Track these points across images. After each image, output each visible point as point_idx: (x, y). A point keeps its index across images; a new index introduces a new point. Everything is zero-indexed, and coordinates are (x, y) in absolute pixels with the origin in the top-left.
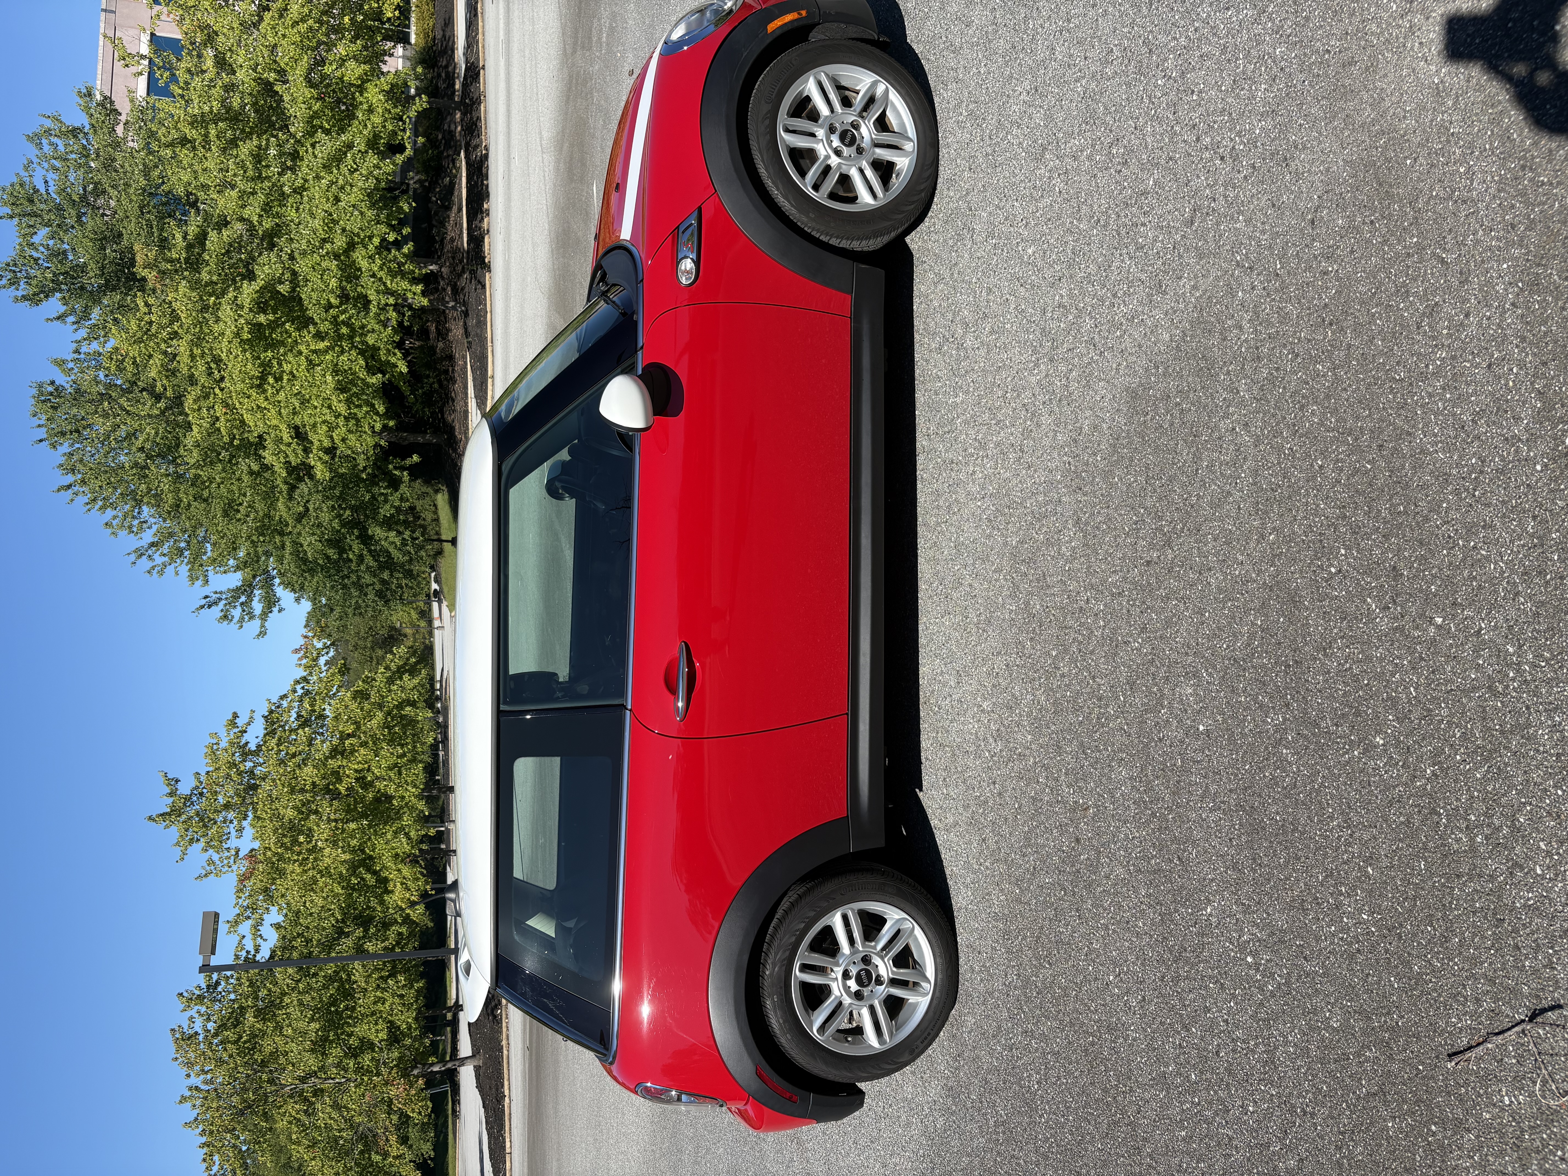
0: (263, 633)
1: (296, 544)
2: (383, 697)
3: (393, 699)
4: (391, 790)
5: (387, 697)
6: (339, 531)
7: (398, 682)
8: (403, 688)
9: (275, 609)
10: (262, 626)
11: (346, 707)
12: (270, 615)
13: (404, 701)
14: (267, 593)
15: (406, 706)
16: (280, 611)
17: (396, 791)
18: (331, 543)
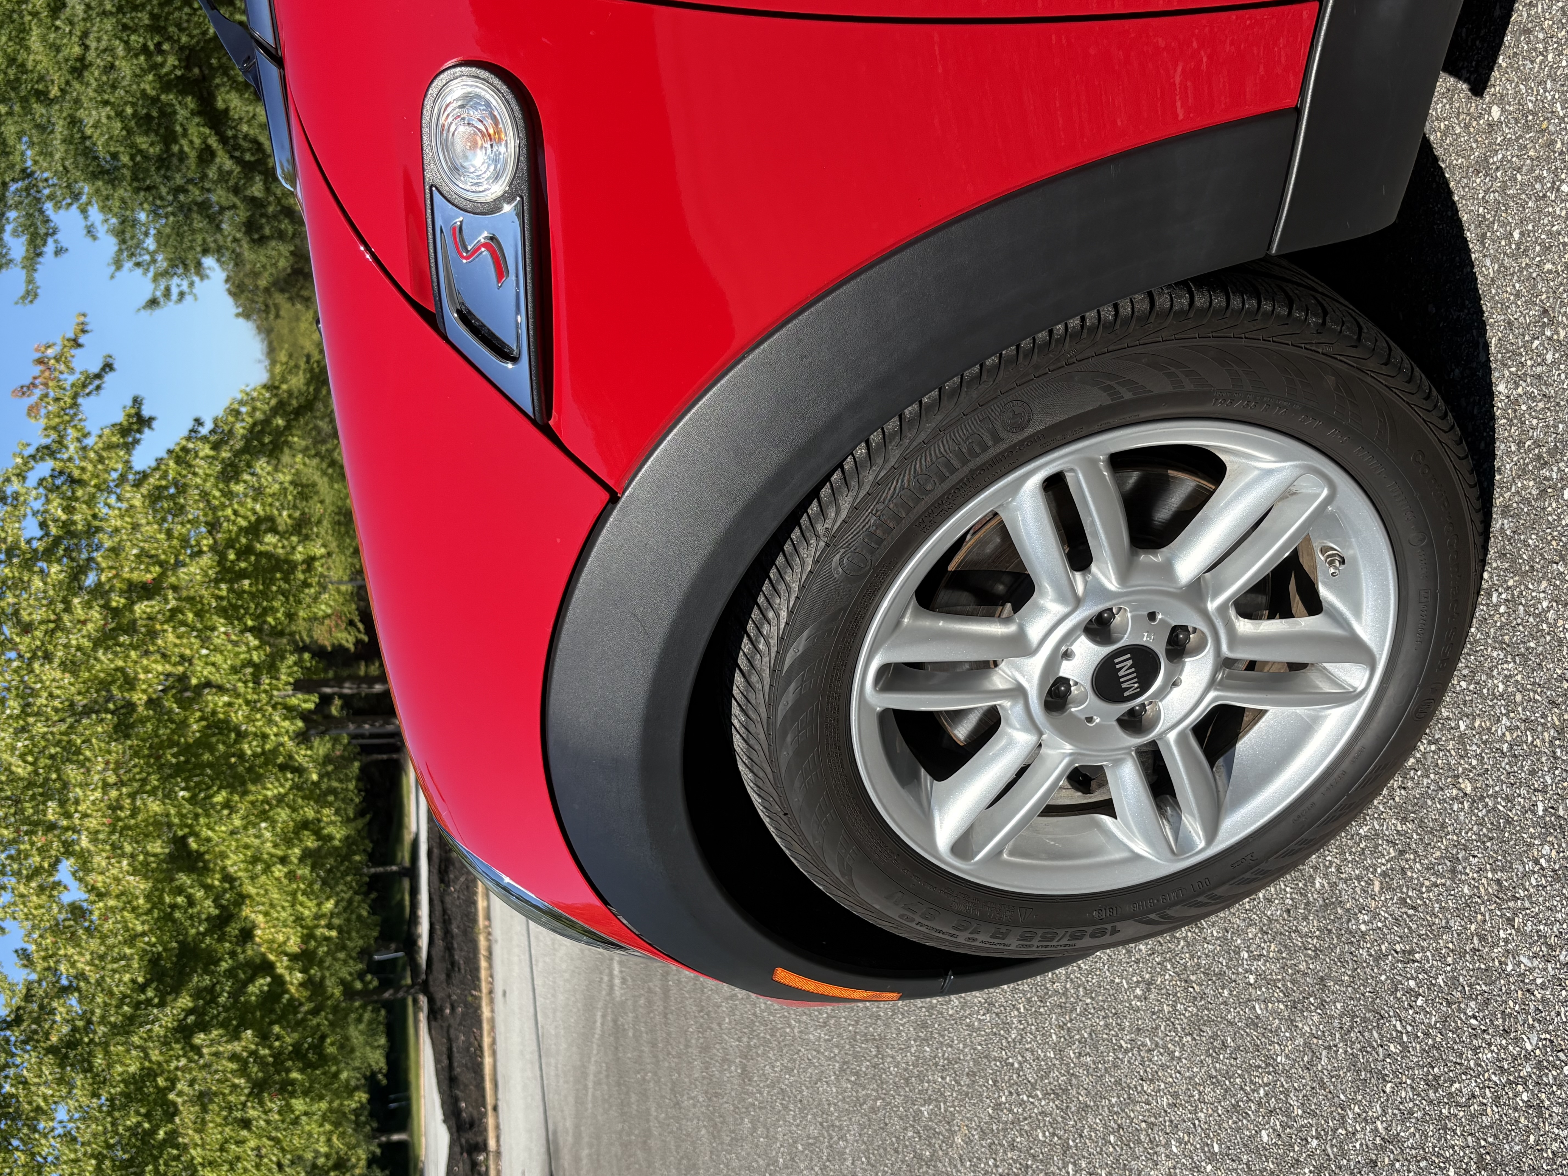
0: (31, 295)
1: (74, 122)
2: (214, 509)
3: (235, 513)
4: (238, 716)
5: (223, 507)
6: (155, 100)
7: (246, 477)
8: (258, 492)
9: (50, 248)
10: (30, 281)
11: (136, 527)
12: (40, 259)
13: (259, 521)
14: (29, 216)
15: (266, 532)
16: (58, 252)
17: (250, 720)
18: (145, 122)
